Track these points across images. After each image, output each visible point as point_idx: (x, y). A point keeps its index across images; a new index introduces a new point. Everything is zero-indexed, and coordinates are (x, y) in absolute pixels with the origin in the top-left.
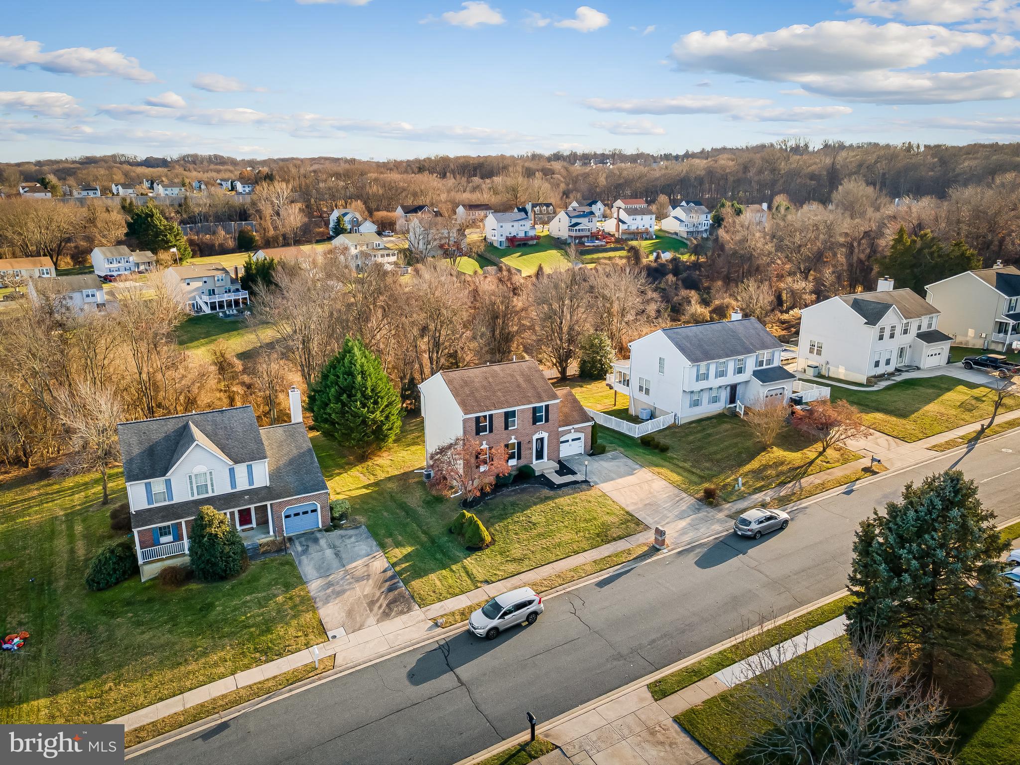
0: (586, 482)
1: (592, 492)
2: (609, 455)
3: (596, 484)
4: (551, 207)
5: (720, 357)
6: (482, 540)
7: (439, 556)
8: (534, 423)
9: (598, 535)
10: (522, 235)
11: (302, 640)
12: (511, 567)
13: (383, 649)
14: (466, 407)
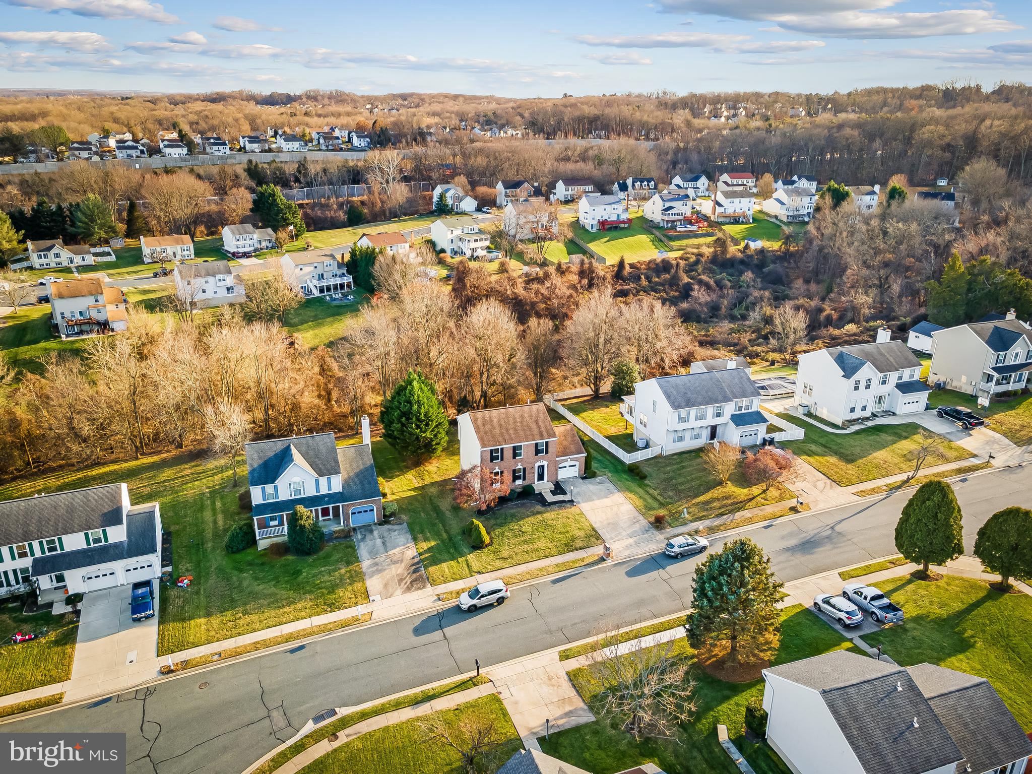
0: (572, 501)
1: (574, 510)
2: (598, 479)
3: (579, 503)
4: (653, 183)
5: (700, 405)
6: (483, 542)
7: (452, 551)
8: (536, 454)
9: (566, 545)
10: (614, 218)
11: (354, 600)
12: (498, 563)
13: (402, 611)
14: (483, 442)
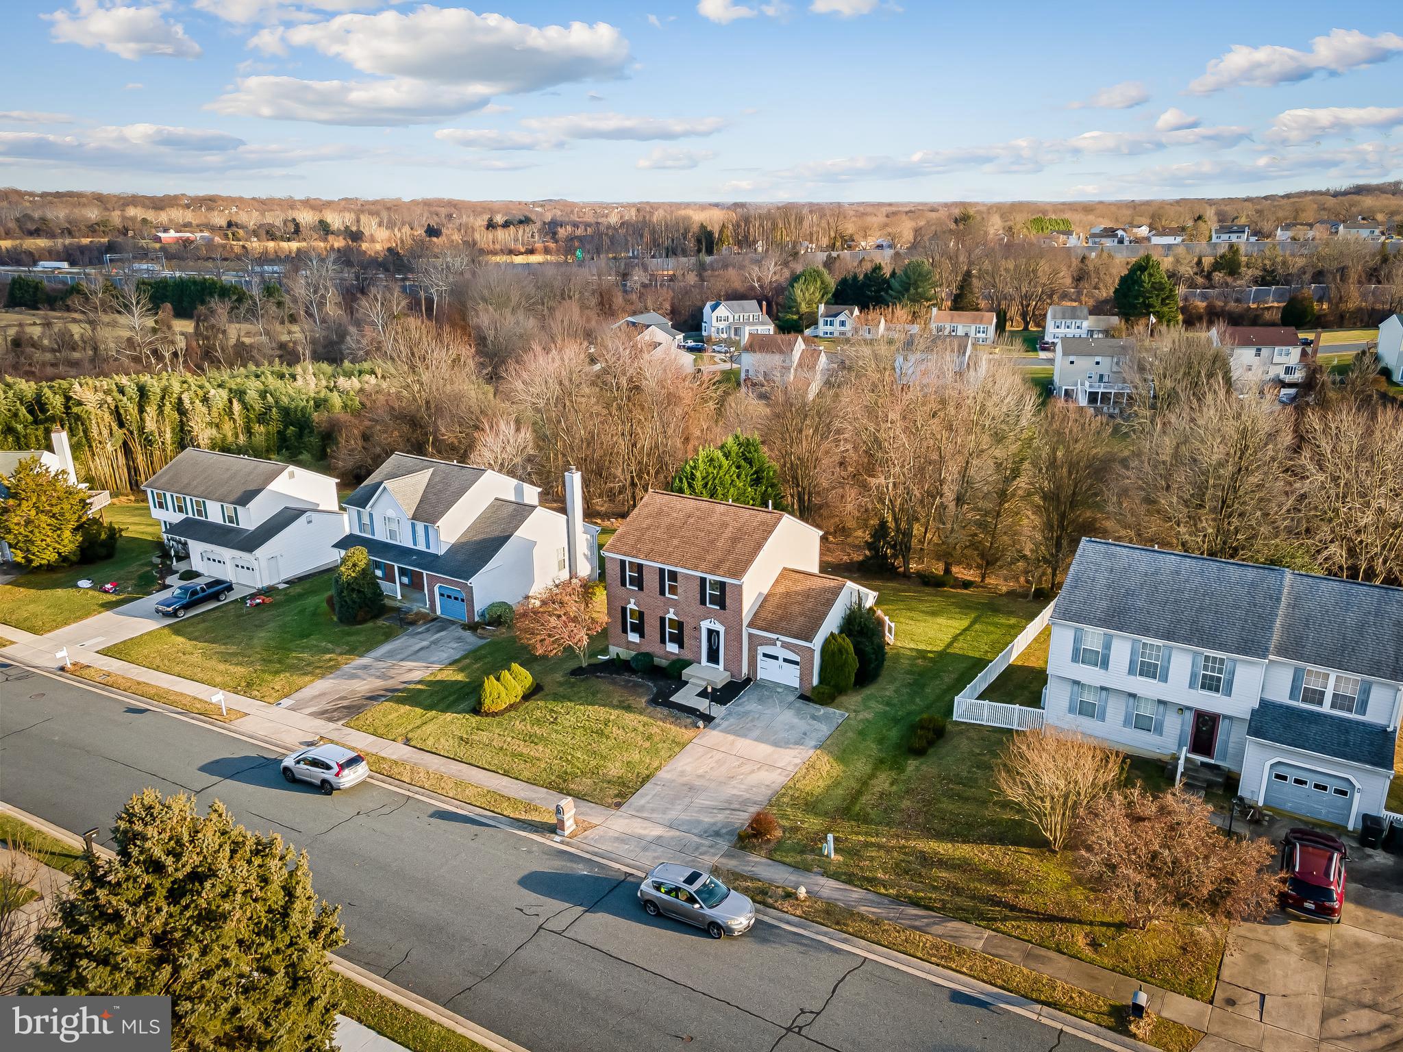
0: (709, 718)
3: (714, 727)
5: (1145, 631)
8: (702, 602)
